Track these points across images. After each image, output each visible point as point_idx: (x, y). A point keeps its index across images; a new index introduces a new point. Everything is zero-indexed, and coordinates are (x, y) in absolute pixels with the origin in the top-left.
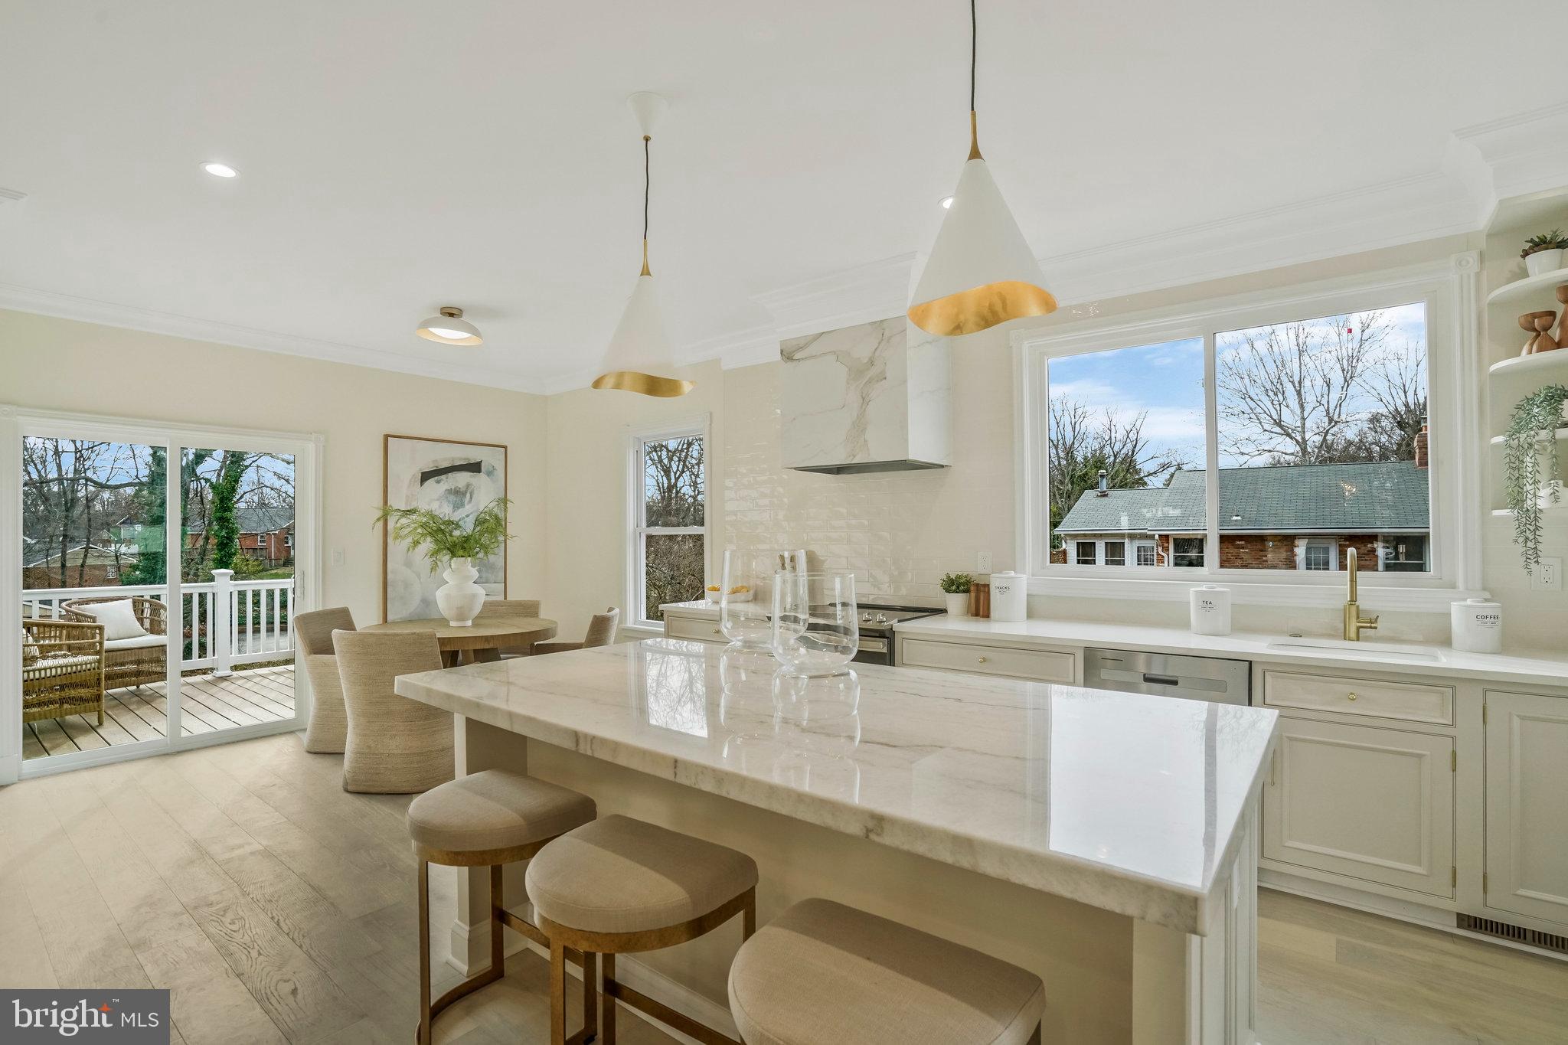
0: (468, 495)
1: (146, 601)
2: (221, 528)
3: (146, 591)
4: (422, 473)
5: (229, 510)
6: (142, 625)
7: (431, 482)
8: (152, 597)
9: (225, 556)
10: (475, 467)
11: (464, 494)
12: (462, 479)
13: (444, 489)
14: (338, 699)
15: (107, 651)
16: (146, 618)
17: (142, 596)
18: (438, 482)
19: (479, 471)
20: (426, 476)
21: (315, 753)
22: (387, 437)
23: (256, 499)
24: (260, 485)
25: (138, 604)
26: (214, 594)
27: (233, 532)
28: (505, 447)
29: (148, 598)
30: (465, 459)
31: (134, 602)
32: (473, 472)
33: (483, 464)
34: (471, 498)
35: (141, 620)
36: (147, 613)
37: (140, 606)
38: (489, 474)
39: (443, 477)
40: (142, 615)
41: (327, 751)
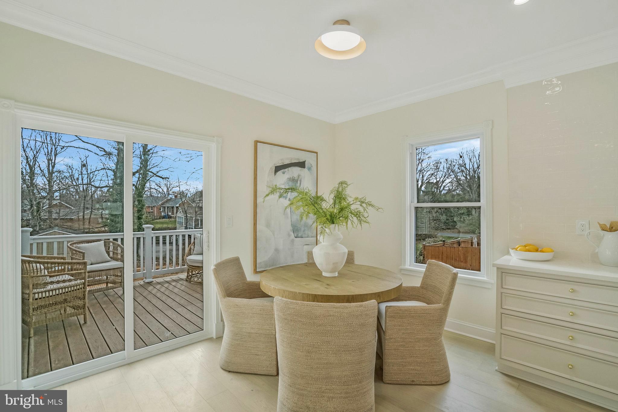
0: (299, 182)
1: (111, 242)
2: (139, 204)
3: (111, 236)
4: (276, 167)
5: (142, 197)
6: (109, 255)
7: (280, 173)
8: (114, 239)
9: (140, 215)
10: (302, 165)
11: (297, 181)
12: (295, 171)
13: (287, 178)
14: (247, 333)
15: (88, 272)
16: (111, 251)
17: (109, 239)
18: (284, 173)
19: (304, 167)
20: (278, 169)
21: (229, 372)
22: (256, 142)
23: (149, 193)
24: (151, 188)
25: (107, 243)
26: (144, 238)
27: (143, 205)
28: (317, 153)
29: (111, 240)
30: (297, 159)
31: (105, 243)
32: (301, 167)
33: (306, 163)
34: (300, 184)
35: (108, 253)
36: (111, 249)
37: (108, 245)
38: (309, 169)
39: (286, 170)
40: (109, 249)
41: (238, 371)
